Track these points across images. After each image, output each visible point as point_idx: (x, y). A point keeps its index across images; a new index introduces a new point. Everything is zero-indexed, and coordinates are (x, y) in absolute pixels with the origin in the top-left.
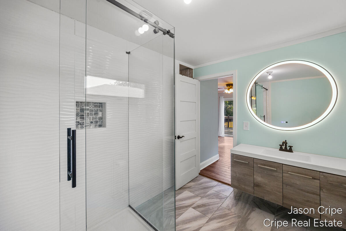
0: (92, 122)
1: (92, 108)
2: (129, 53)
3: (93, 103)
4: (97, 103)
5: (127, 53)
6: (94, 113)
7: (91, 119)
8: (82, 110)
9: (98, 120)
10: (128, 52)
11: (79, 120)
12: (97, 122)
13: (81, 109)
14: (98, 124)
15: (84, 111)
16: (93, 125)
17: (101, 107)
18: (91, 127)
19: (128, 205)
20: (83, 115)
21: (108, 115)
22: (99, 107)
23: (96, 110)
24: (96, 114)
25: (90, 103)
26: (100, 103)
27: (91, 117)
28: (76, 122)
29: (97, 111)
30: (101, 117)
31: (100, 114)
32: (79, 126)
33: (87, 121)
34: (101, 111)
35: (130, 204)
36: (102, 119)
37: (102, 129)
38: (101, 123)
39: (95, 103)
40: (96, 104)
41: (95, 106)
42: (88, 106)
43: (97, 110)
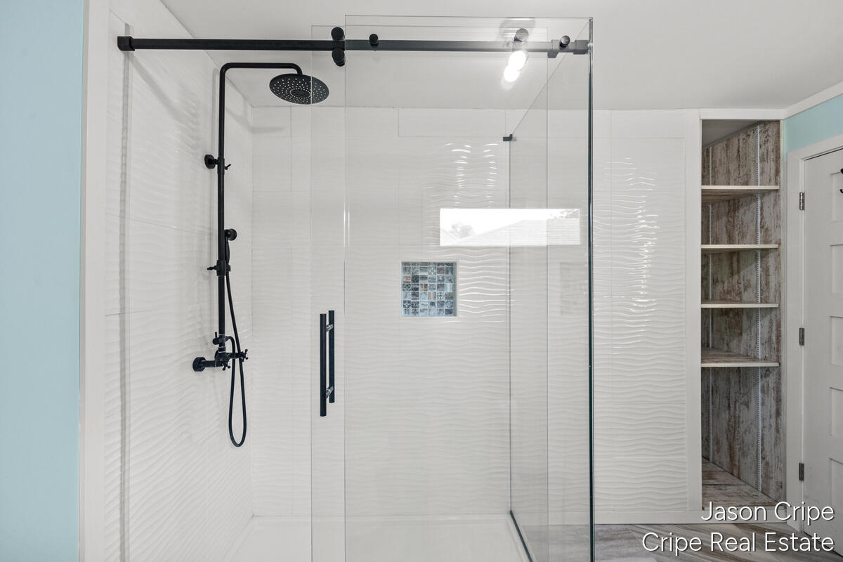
0: (432, 304)
1: (432, 275)
2: (509, 139)
3: (435, 264)
4: (443, 264)
5: (506, 139)
6: (436, 284)
7: (432, 296)
8: (416, 279)
9: (444, 299)
10: (508, 136)
11: (409, 298)
12: (442, 304)
13: (413, 277)
14: (445, 307)
15: (418, 281)
16: (435, 309)
17: (450, 273)
18: (432, 313)
19: (509, 510)
20: (417, 289)
21: (460, 290)
22: (447, 272)
23: (441, 279)
24: (441, 286)
25: (429, 264)
26: (448, 264)
27: (432, 292)
28: (405, 302)
29: (443, 280)
30: (450, 293)
31: (448, 288)
32: (411, 309)
33: (424, 300)
34: (450, 280)
35: (513, 510)
36: (452, 298)
37: (449, 320)
38: (451, 306)
39: (439, 264)
40: (441, 266)
41: (440, 271)
42: (426, 271)
43: (443, 277)
